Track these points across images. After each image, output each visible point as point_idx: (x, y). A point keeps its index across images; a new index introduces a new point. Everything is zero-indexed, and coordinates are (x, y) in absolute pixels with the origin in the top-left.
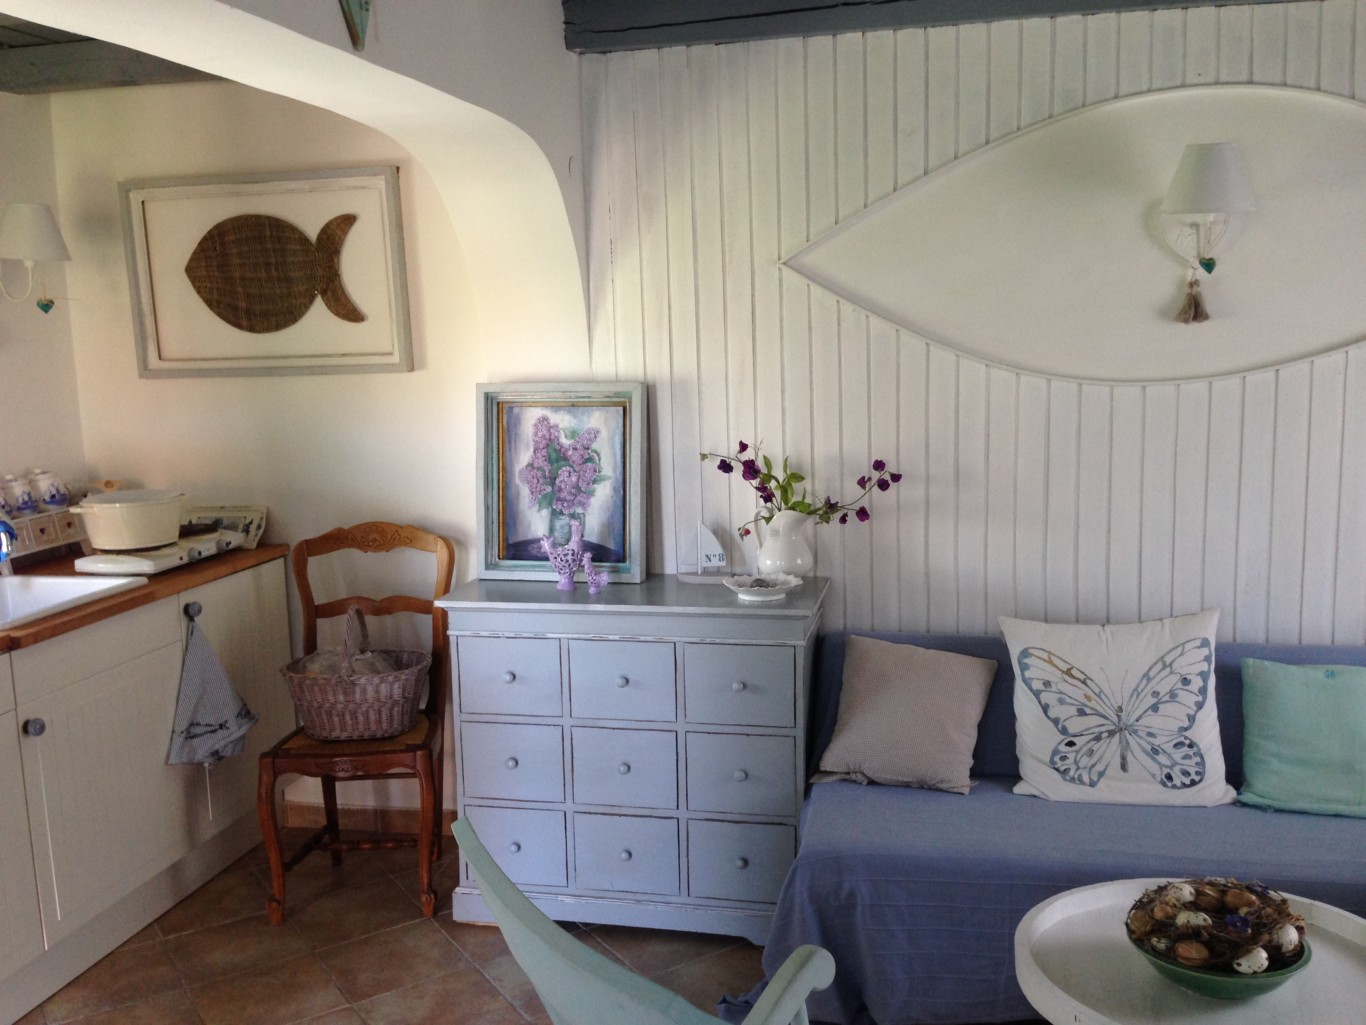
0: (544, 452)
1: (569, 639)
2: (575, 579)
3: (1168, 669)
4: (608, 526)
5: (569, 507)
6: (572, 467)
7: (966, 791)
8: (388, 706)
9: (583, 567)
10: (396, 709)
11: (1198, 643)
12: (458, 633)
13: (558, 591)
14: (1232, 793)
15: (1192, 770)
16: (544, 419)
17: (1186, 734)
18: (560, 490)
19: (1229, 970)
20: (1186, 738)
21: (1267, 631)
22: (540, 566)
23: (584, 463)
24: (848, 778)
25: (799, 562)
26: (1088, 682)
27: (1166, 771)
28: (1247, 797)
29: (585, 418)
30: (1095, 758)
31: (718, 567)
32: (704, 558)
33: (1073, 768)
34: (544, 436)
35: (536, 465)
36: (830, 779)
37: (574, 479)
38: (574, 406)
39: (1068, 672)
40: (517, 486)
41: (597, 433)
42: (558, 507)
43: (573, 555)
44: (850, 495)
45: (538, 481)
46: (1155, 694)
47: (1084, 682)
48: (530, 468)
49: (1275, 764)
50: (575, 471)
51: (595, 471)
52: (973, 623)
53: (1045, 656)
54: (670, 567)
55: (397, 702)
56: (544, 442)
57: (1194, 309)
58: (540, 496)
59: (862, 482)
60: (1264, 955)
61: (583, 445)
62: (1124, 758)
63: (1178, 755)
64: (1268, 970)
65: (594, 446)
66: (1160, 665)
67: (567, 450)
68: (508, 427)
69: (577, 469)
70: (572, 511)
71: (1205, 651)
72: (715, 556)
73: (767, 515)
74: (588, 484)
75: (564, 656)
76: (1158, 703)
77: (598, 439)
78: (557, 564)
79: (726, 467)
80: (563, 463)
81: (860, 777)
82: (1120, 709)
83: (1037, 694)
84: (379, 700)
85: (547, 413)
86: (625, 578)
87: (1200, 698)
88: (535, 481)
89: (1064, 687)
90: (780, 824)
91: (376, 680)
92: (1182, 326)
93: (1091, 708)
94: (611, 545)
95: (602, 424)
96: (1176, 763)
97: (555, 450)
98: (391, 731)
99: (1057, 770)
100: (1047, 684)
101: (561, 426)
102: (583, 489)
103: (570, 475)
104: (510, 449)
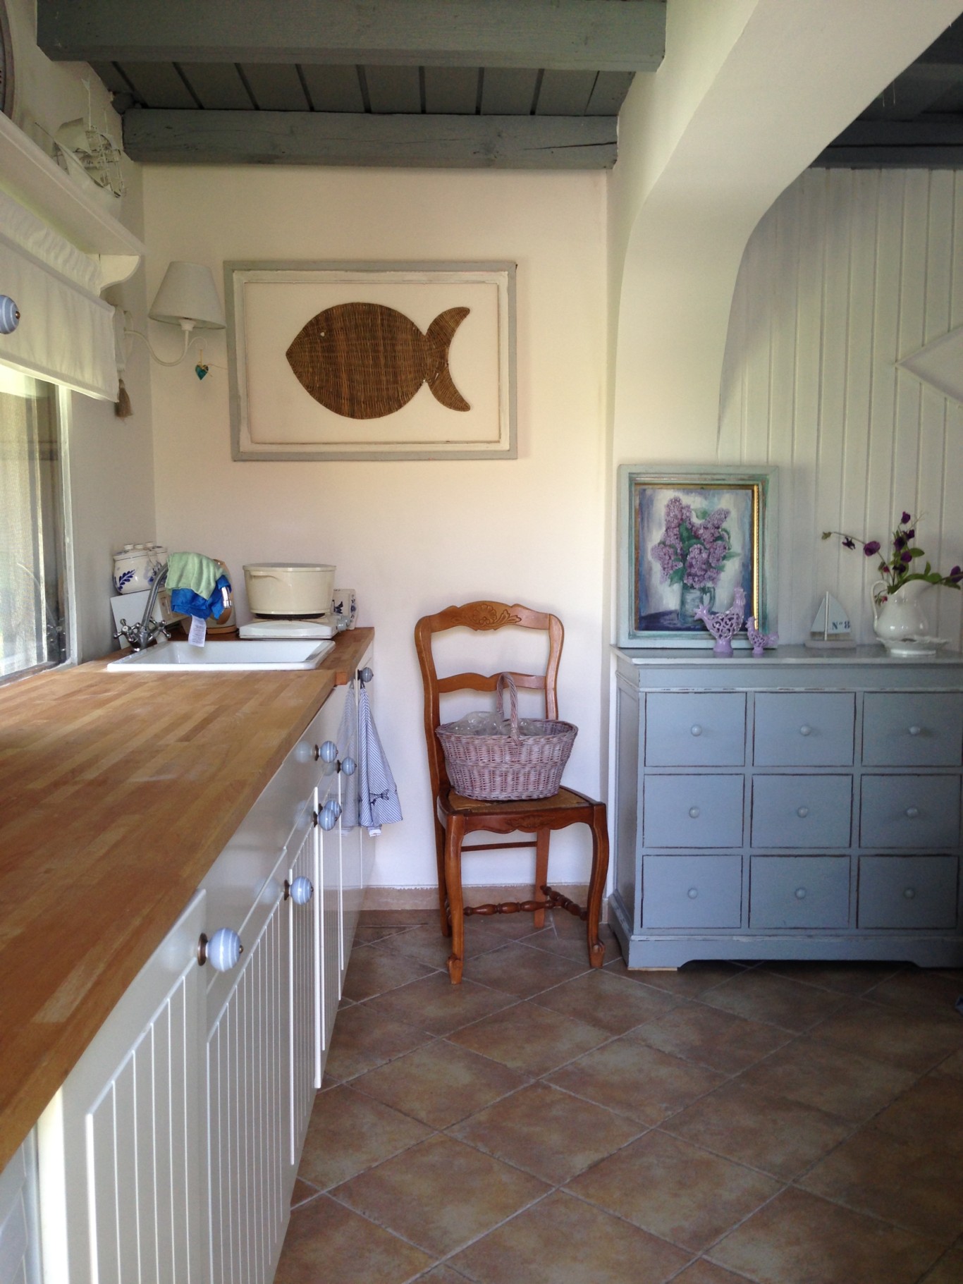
0: (676, 531)
1: (756, 692)
5: (700, 582)
6: (702, 544)
12: (647, 689)
16: (676, 501)
18: (691, 566)
23: (714, 541)
29: (715, 500)
31: (843, 635)
32: (831, 625)
34: (676, 516)
35: (667, 543)
37: (704, 555)
38: (703, 488)
40: (649, 562)
41: (726, 514)
42: (689, 581)
45: (670, 558)
48: (661, 546)
50: (705, 549)
51: (725, 548)
56: (676, 521)
58: (671, 572)
61: (713, 525)
65: (724, 525)
67: (698, 529)
69: (708, 546)
70: (702, 585)
72: (841, 623)
74: (718, 560)
75: (749, 710)
77: (727, 519)
79: (849, 544)
80: (694, 541)
84: (541, 762)
85: (680, 494)
88: (667, 557)
90: (945, 855)
95: (731, 506)
97: (687, 529)
101: (692, 507)
102: (713, 565)
103: (701, 553)
104: (643, 528)
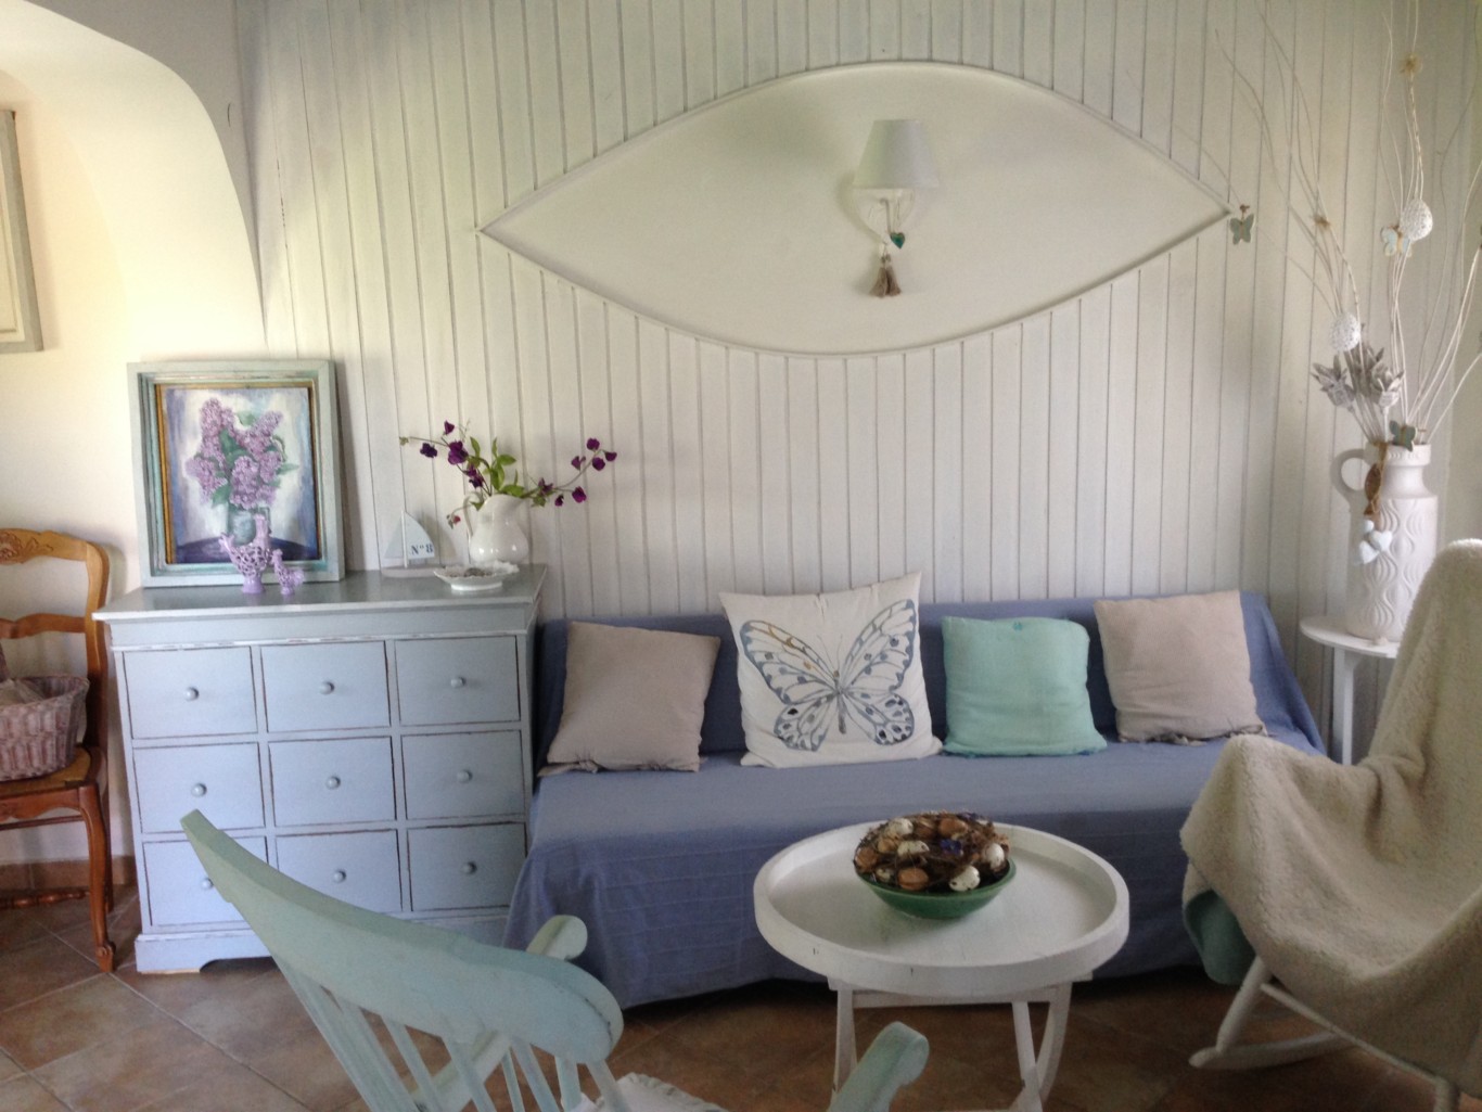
0: (216, 440)
1: (261, 646)
2: (263, 581)
3: (878, 633)
4: (298, 522)
5: (250, 501)
6: (251, 456)
7: (696, 768)
8: (40, 739)
9: (273, 566)
10: (49, 743)
11: (904, 605)
12: (124, 649)
13: (243, 594)
14: (938, 744)
15: (902, 726)
16: (213, 404)
17: (897, 692)
18: (238, 482)
19: (945, 889)
20: (896, 696)
21: (963, 591)
22: (222, 569)
23: (265, 451)
24: (576, 768)
25: (514, 548)
26: (807, 650)
27: (879, 729)
28: (952, 746)
29: (263, 401)
30: (816, 722)
31: (426, 560)
32: (410, 550)
33: (796, 734)
34: (214, 423)
35: (206, 455)
36: (559, 771)
37: (254, 469)
38: (248, 388)
39: (788, 643)
40: (184, 480)
41: (278, 418)
42: (236, 501)
43: (259, 553)
44: (565, 476)
45: (210, 473)
46: (868, 656)
47: (803, 651)
48: (199, 459)
49: (974, 713)
50: (254, 461)
51: (279, 460)
52: (695, 602)
53: (766, 628)
54: (372, 562)
55: (50, 734)
56: (215, 429)
57: (886, 284)
58: (213, 490)
59: (576, 463)
60: (976, 872)
61: (262, 432)
62: (841, 721)
63: (889, 713)
64: (981, 885)
65: (277, 432)
66: (871, 629)
67: (243, 438)
68: (169, 413)
69: (257, 458)
70: (253, 505)
71: (910, 613)
72: (422, 547)
73: (477, 501)
74: (271, 475)
75: (255, 664)
76: (871, 664)
77: (280, 424)
78: (241, 564)
79: (429, 451)
80: (240, 452)
81: (590, 766)
82: (837, 674)
83: (760, 666)
84: (27, 734)
85: (217, 396)
86: (321, 576)
87: (907, 657)
88: (207, 473)
89: (786, 658)
90: (508, 823)
91: (23, 710)
92: (876, 300)
93: (811, 675)
94: (304, 541)
95: (285, 409)
96: (888, 721)
97: (229, 438)
98: (43, 768)
99: (781, 738)
100: (769, 656)
101: (234, 411)
102: (266, 481)
103: (249, 465)
104: (173, 438)
